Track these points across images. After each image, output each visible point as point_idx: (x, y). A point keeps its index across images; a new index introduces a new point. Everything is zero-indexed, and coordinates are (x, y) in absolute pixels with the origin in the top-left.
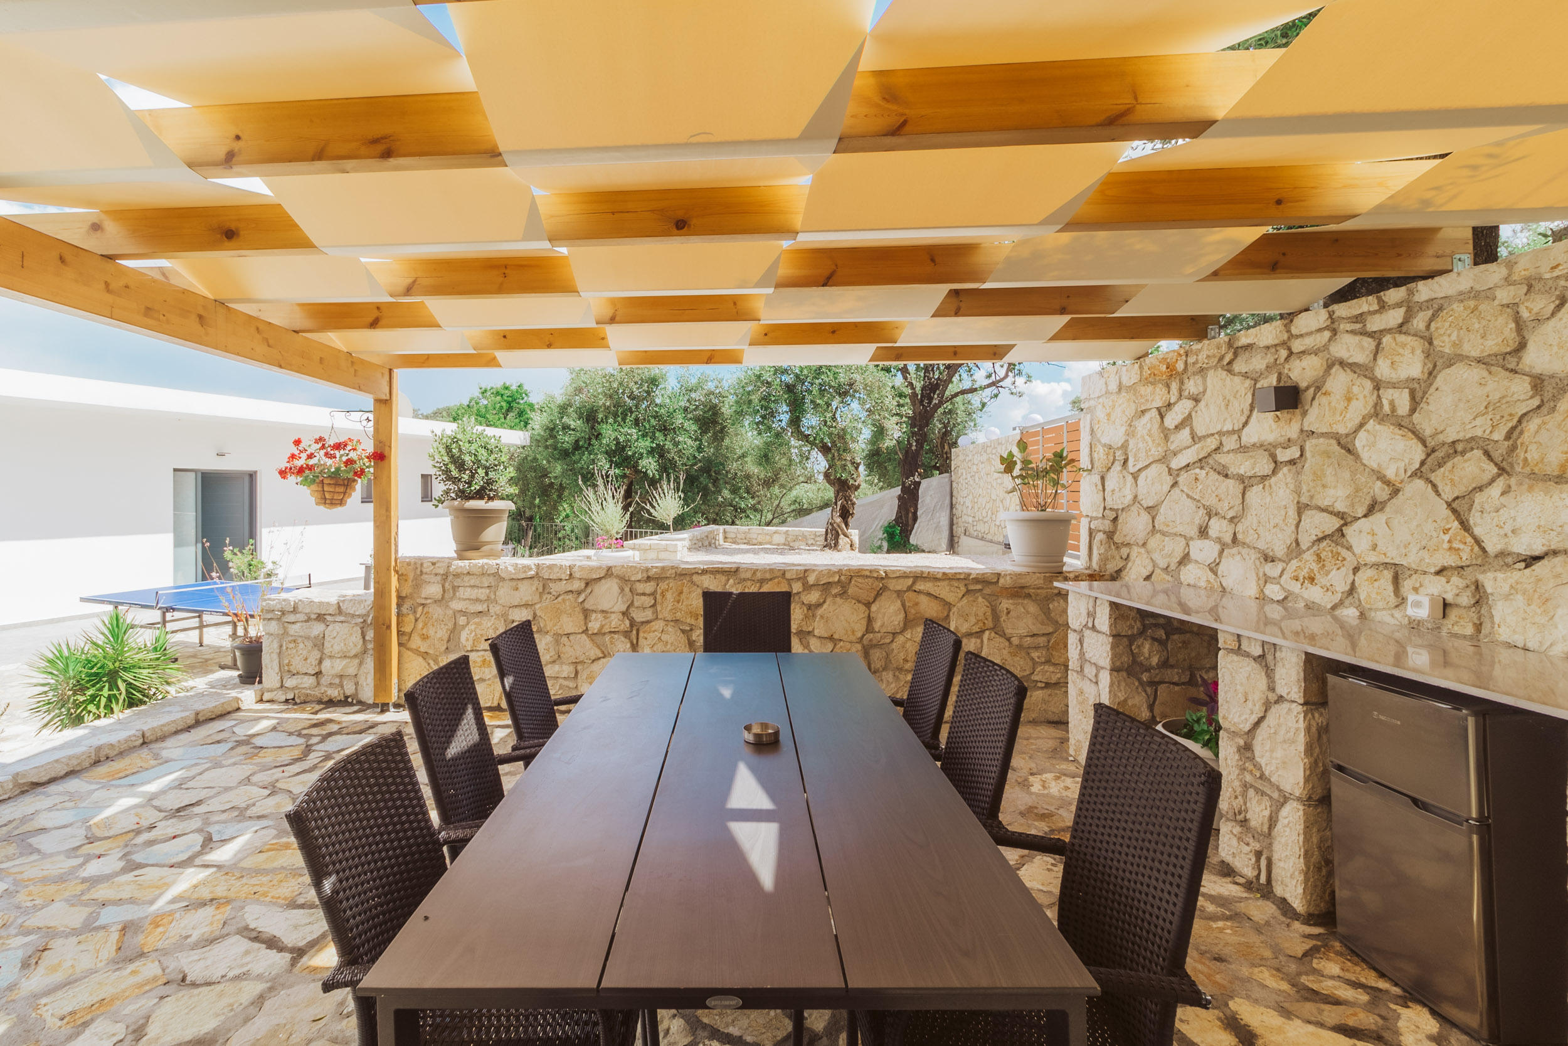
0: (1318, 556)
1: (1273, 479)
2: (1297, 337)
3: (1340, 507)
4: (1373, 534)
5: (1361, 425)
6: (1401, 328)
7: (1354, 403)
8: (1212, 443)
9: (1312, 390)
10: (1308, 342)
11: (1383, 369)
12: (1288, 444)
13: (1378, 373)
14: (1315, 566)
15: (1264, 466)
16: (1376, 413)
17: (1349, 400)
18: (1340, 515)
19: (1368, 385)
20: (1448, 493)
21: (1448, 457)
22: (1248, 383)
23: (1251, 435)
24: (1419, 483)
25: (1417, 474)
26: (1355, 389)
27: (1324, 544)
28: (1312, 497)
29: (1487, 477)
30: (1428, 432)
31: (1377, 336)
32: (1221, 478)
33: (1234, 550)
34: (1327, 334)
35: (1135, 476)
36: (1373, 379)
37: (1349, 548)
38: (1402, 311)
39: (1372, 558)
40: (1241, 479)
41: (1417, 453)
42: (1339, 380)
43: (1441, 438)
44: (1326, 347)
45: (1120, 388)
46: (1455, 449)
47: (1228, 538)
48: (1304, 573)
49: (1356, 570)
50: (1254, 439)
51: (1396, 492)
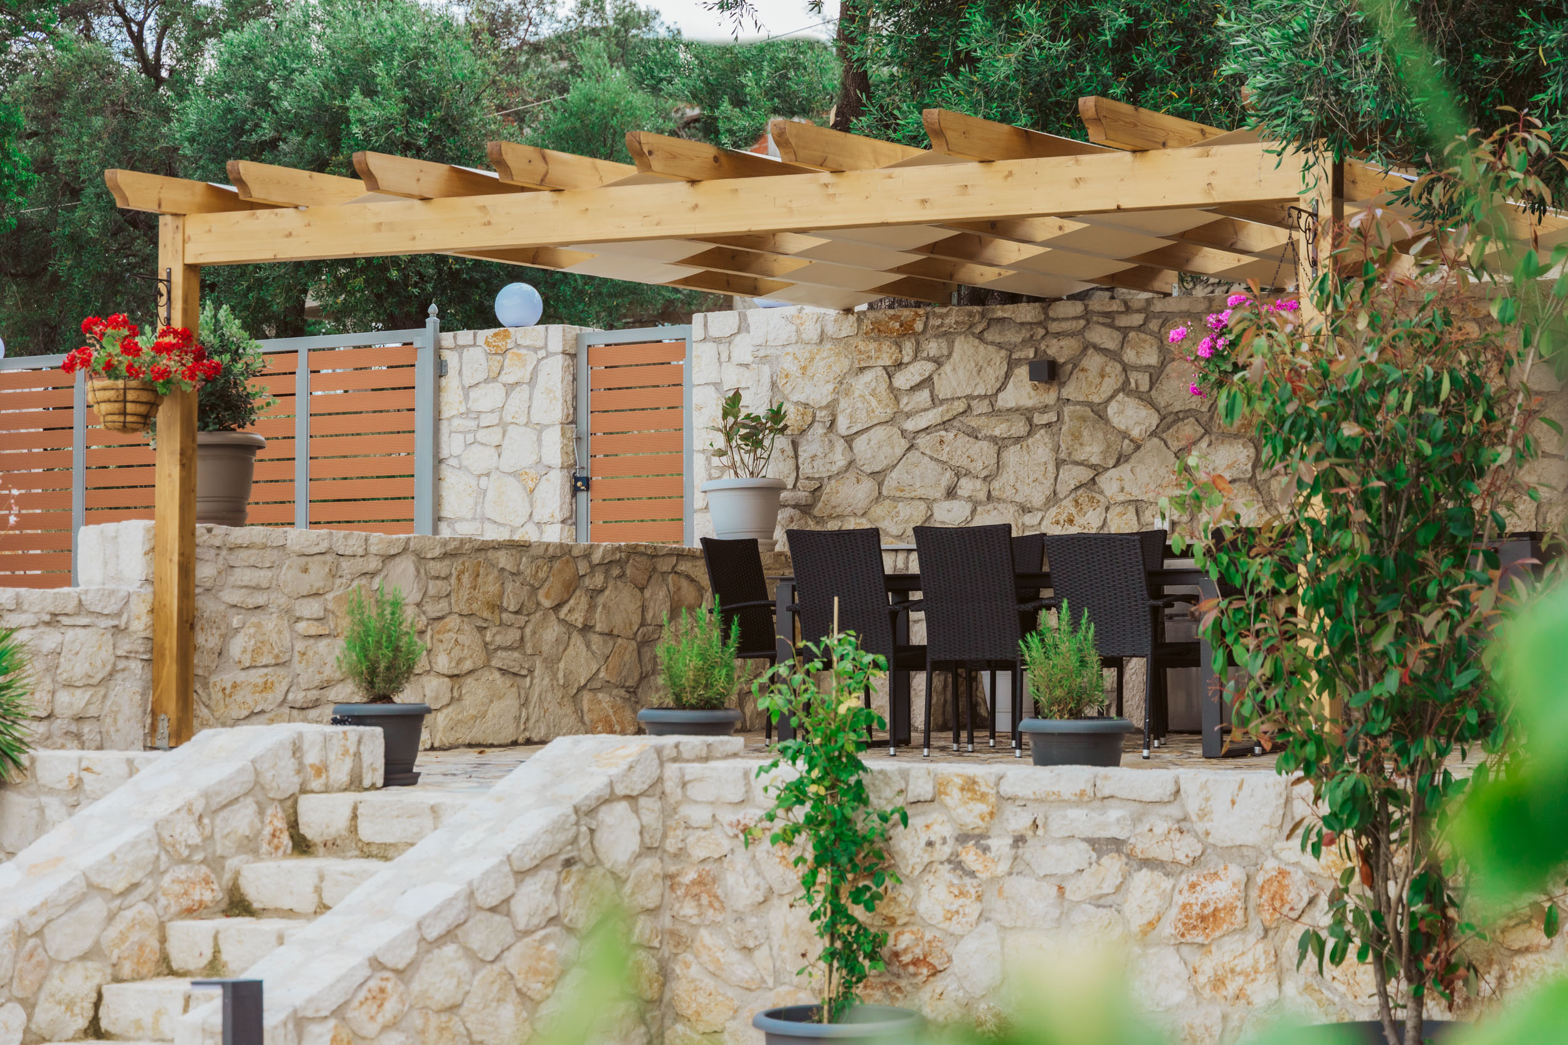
0: (1076, 501)
1: (1030, 441)
2: (1054, 320)
3: (1094, 460)
4: (1121, 480)
5: (1112, 397)
6: (1140, 328)
7: (1106, 379)
8: (960, 406)
9: (1070, 366)
10: (1065, 326)
11: (1130, 356)
12: (1045, 409)
13: (1125, 359)
14: (1073, 511)
15: (1020, 428)
16: (1124, 388)
17: (1103, 376)
18: (1092, 467)
19: (1119, 367)
20: (1175, 446)
21: (1175, 422)
22: (1003, 353)
23: (1009, 398)
24: (1156, 440)
25: (1153, 434)
26: (1108, 369)
27: (1081, 491)
28: (1070, 454)
29: (1199, 435)
30: (1163, 404)
31: (1125, 331)
32: (972, 440)
33: (990, 506)
34: (1082, 322)
35: (849, 440)
36: (1121, 362)
37: (1102, 492)
38: (1143, 316)
39: (1121, 498)
40: (994, 439)
41: (1154, 420)
42: (1093, 362)
43: (1170, 409)
44: (1081, 332)
45: (822, 338)
46: (1179, 417)
47: (982, 496)
48: (1064, 516)
49: (1107, 509)
50: (1012, 404)
51: (1138, 447)
